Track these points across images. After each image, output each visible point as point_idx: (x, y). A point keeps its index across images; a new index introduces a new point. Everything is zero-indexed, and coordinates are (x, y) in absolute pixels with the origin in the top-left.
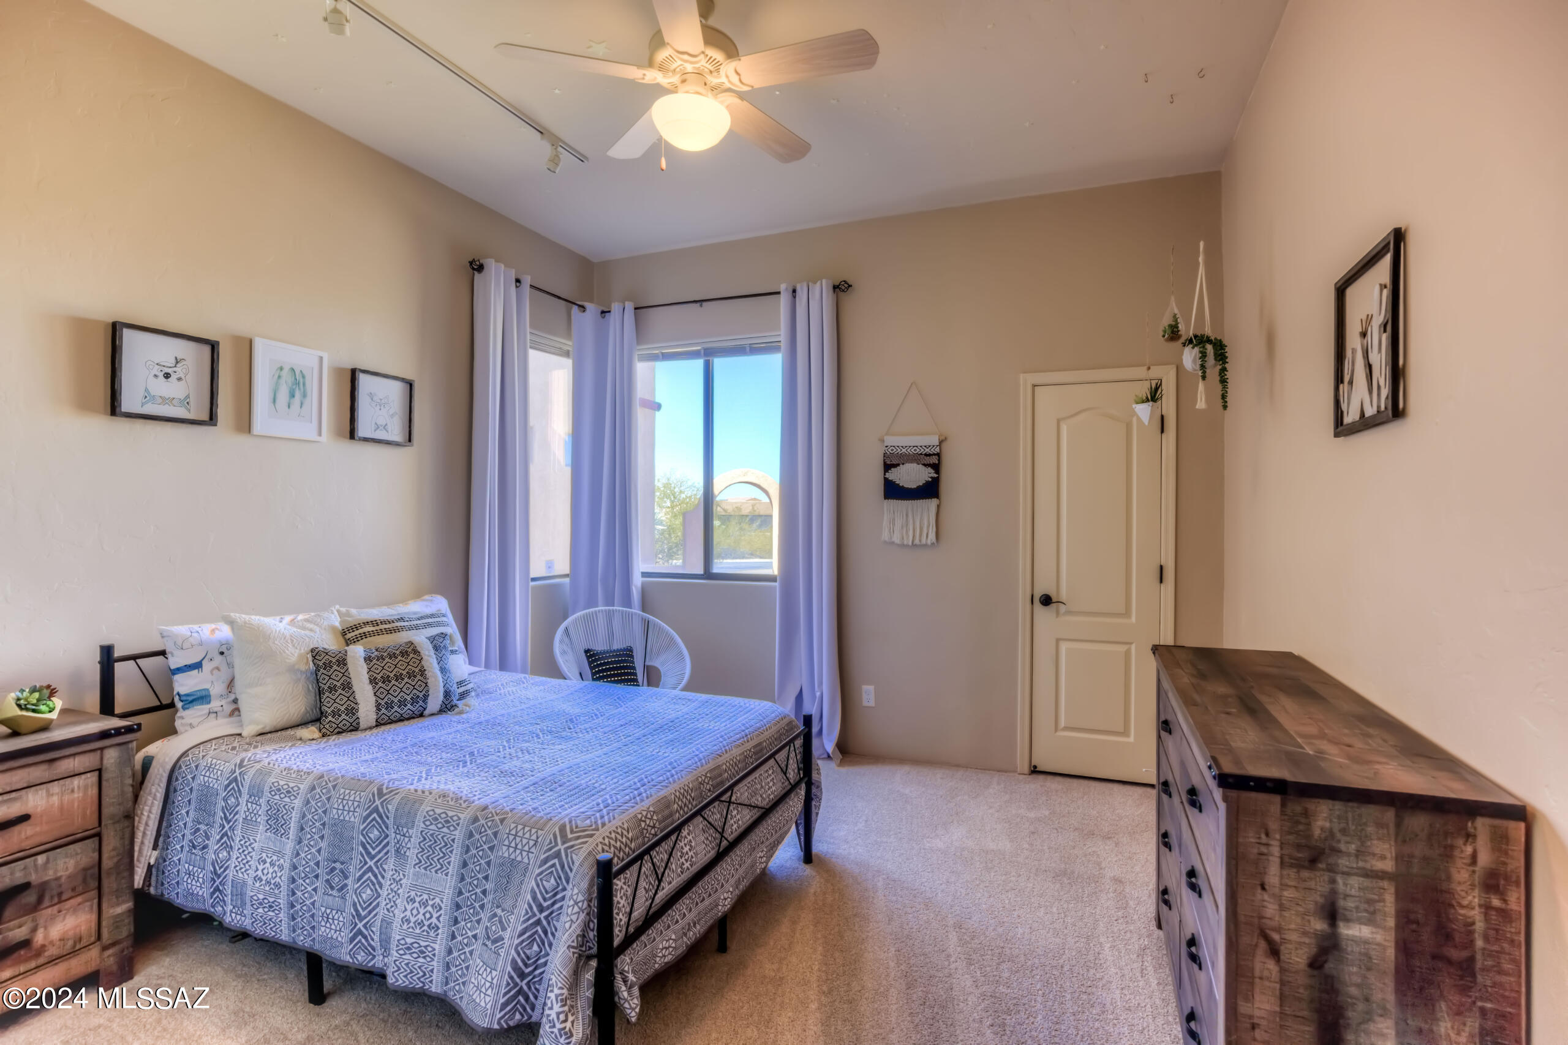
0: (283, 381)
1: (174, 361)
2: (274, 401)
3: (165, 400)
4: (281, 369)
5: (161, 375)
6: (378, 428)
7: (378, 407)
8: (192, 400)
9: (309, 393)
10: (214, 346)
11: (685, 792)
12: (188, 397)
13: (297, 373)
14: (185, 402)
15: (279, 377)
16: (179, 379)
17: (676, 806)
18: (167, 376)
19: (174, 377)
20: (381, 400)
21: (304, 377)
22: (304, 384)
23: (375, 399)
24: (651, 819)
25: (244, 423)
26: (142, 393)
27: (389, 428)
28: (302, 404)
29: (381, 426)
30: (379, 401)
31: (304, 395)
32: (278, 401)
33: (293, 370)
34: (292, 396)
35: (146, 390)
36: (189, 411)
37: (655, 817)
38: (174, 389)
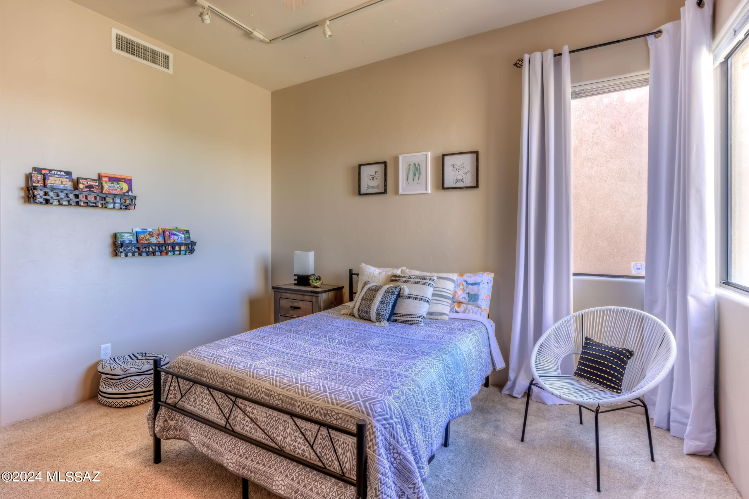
0: (411, 170)
1: (374, 173)
2: (407, 179)
3: (373, 187)
4: (410, 165)
5: (371, 179)
6: (458, 181)
7: (458, 170)
8: (380, 186)
9: (422, 172)
10: (385, 163)
11: (215, 373)
12: (379, 184)
13: (417, 165)
14: (378, 187)
15: (409, 168)
16: (376, 179)
17: (206, 374)
18: (373, 178)
19: (375, 178)
20: (459, 166)
21: (419, 166)
22: (420, 169)
23: (456, 166)
24: (192, 368)
25: (396, 192)
26: (367, 186)
27: (464, 180)
28: (419, 178)
29: (460, 180)
30: (458, 167)
31: (420, 174)
32: (409, 179)
33: (415, 164)
34: (415, 175)
35: (368, 185)
36: (379, 189)
37: (194, 369)
38: (374, 183)
